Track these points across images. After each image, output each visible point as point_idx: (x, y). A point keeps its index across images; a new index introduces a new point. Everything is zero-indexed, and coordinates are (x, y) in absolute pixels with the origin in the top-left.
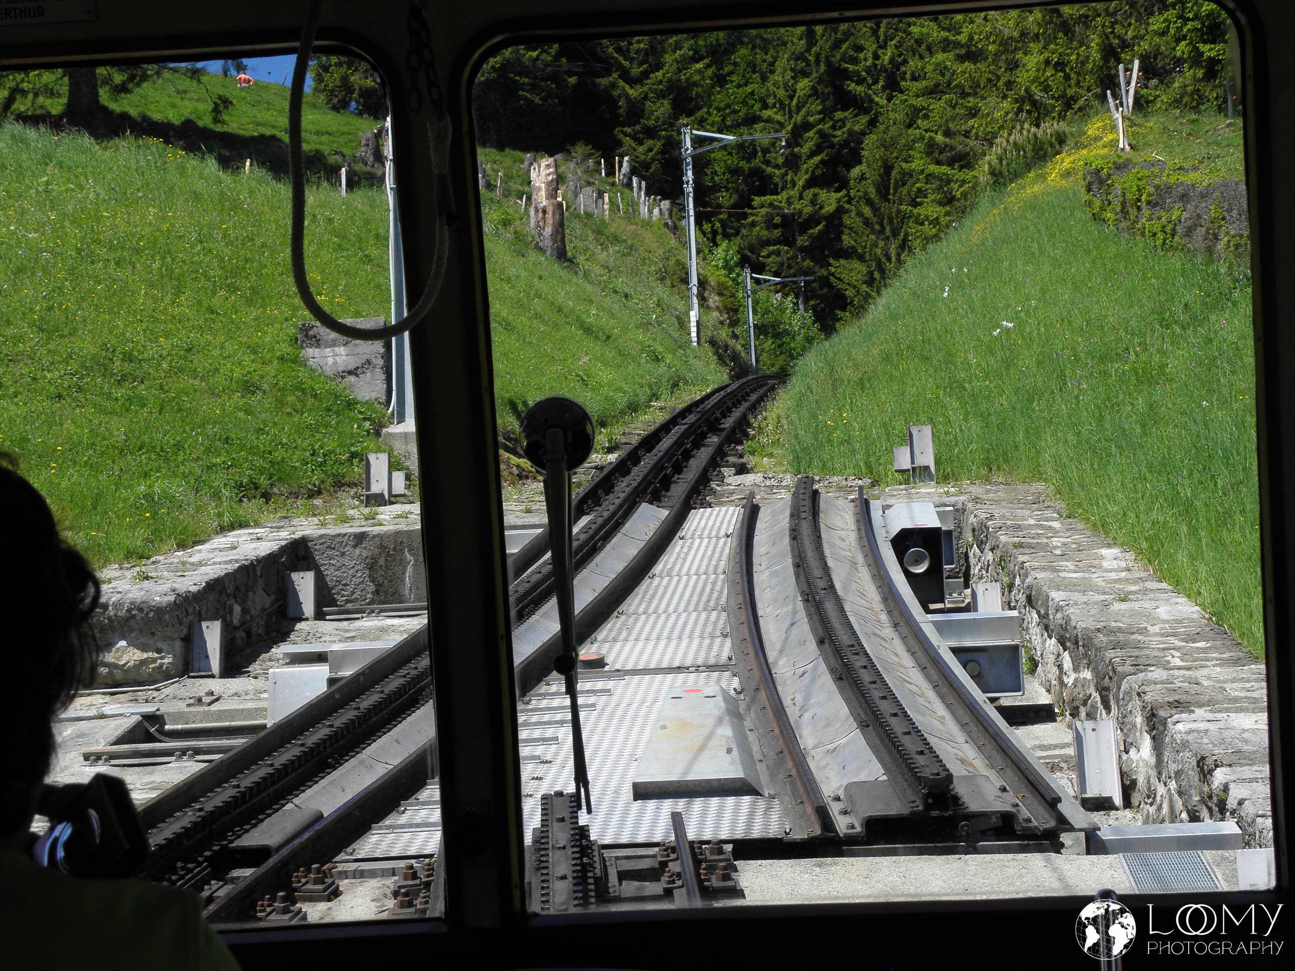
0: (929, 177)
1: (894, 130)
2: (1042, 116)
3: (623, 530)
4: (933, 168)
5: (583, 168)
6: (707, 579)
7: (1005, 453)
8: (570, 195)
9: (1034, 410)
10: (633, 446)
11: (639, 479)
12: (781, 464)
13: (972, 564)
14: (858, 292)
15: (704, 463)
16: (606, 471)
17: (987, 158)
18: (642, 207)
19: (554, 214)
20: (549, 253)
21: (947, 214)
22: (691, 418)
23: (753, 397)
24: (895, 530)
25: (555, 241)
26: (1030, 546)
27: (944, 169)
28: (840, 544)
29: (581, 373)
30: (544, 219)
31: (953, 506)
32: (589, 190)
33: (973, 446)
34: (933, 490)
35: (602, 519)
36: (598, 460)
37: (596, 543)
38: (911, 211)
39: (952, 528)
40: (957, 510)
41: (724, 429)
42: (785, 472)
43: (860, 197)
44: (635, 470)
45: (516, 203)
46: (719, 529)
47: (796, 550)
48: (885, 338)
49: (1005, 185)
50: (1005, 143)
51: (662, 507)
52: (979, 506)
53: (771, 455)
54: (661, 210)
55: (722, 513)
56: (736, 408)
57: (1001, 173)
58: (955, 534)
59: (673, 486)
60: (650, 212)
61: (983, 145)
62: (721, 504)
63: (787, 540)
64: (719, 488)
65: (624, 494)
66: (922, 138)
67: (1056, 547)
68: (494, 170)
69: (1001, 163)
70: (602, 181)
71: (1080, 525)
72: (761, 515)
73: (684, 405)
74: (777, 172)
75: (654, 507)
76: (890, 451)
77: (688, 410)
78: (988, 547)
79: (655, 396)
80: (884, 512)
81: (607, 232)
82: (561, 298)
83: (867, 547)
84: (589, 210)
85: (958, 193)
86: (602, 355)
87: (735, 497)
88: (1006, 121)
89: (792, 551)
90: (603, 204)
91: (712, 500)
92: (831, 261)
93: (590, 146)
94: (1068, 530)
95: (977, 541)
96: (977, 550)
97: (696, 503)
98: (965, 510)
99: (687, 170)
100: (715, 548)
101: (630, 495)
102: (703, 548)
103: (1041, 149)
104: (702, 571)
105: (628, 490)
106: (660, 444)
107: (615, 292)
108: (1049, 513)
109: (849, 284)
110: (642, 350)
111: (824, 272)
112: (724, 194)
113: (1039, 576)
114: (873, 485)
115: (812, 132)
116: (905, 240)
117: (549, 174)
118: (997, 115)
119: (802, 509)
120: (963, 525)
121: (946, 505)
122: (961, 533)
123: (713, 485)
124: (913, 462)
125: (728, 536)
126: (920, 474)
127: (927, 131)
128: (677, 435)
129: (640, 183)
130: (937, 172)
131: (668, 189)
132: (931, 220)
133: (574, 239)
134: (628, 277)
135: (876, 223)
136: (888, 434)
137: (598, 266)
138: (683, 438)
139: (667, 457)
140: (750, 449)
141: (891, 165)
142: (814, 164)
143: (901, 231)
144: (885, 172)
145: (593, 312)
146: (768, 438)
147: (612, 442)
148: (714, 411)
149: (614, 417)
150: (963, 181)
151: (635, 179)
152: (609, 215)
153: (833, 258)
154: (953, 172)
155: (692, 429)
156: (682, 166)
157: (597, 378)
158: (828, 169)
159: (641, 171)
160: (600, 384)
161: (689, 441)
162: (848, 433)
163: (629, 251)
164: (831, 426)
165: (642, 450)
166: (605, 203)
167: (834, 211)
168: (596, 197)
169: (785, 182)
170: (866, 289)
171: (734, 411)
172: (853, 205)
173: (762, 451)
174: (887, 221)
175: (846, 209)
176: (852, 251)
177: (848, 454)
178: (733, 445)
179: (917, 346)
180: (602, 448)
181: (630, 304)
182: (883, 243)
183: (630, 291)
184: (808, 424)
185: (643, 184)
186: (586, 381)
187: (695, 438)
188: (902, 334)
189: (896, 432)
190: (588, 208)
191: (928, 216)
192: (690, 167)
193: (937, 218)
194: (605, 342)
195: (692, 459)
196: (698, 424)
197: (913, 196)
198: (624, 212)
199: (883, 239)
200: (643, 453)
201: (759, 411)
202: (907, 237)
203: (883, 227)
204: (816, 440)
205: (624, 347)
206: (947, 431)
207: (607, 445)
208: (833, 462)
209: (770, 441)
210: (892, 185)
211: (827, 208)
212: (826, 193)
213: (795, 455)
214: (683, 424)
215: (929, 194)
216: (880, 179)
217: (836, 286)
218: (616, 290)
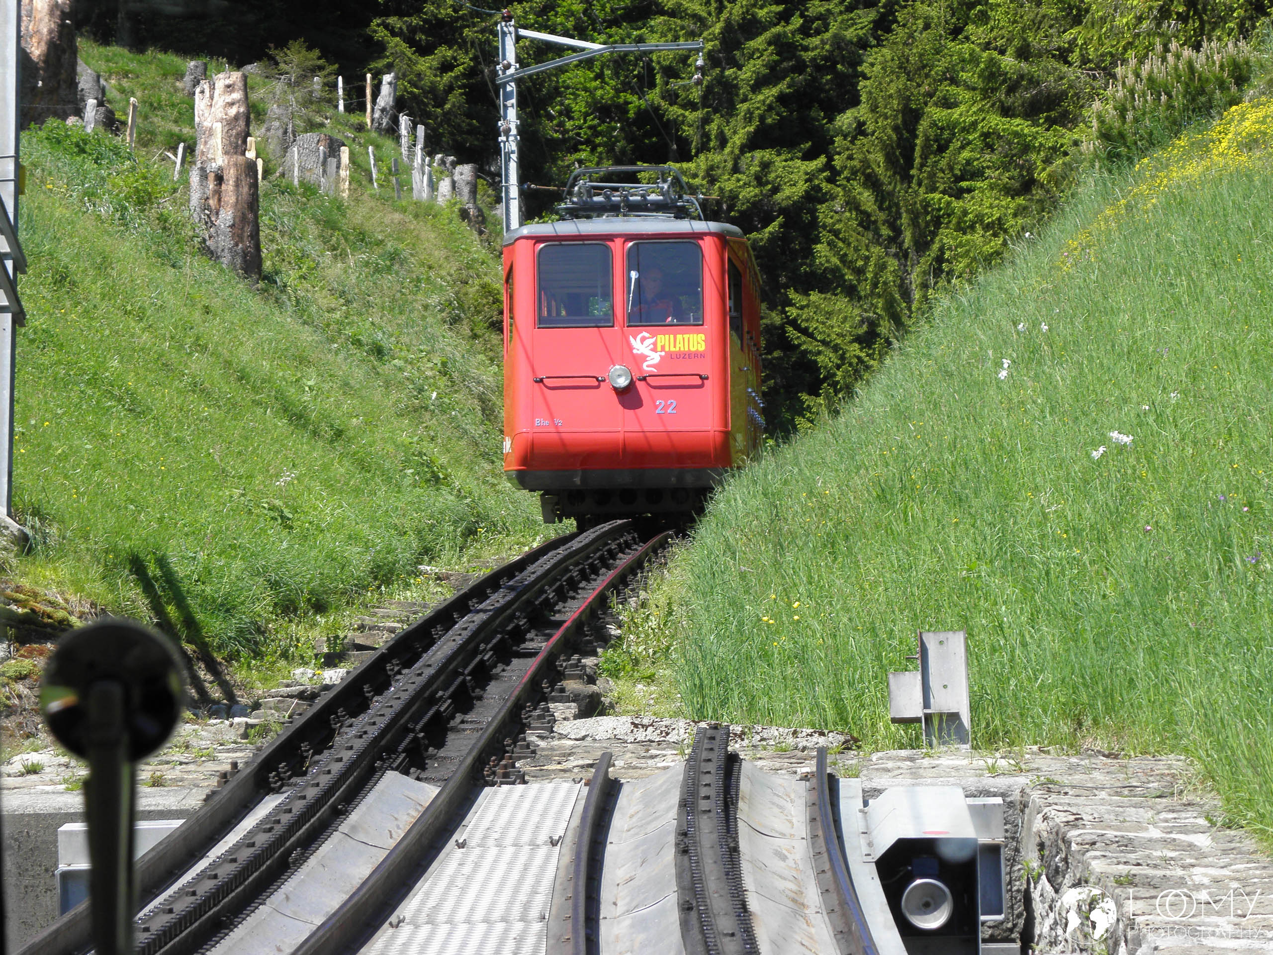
0: (989, 140)
1: (924, 41)
2: (1207, 27)
3: (344, 827)
4: (995, 121)
5: (300, 94)
6: (506, 931)
7: (1109, 694)
8: (273, 146)
9: (1167, 611)
10: (378, 653)
11: (382, 723)
12: (667, 696)
13: (1037, 914)
14: (842, 358)
15: (516, 693)
16: (319, 703)
17: (1097, 105)
18: (416, 176)
19: (237, 185)
20: (225, 260)
21: (1019, 212)
22: (497, 599)
23: (624, 560)
24: (884, 843)
25: (238, 238)
26: (1150, 883)
27: (1019, 124)
28: (777, 865)
29: (278, 503)
30: (218, 193)
31: (1003, 795)
32: (310, 138)
33: (1047, 677)
34: (965, 762)
35: (303, 802)
36: (305, 680)
37: (288, 852)
38: (949, 204)
39: (999, 840)
40: (1011, 805)
41: (559, 624)
42: (678, 714)
43: (854, 172)
44: (378, 703)
45: (164, 159)
46: (538, 827)
47: (687, 876)
48: (882, 455)
49: (1130, 160)
50: (1131, 80)
51: (427, 780)
52: (1053, 798)
53: (650, 679)
54: (454, 184)
55: (546, 796)
56: (588, 580)
57: (1122, 135)
58: (1005, 853)
59: (451, 737)
60: (433, 186)
61: (1094, 78)
62: (544, 775)
63: (669, 854)
64: (542, 744)
65: (350, 753)
66: (974, 60)
67: (1198, 887)
68: (122, 91)
69: (1123, 117)
70: (337, 120)
71: (1249, 844)
72: (623, 800)
73: (485, 572)
74: (692, 116)
75: (409, 780)
76: (882, 681)
77: (493, 582)
78: (1068, 880)
79: (428, 553)
80: (866, 804)
81: (343, 223)
82: (245, 356)
83: (829, 874)
84: (311, 177)
85: (1044, 175)
86: (325, 467)
87: (573, 762)
88: (1138, 35)
89: (679, 876)
90: (338, 167)
91: (527, 768)
92: (792, 294)
93: (317, 52)
94: (1225, 852)
95: (1048, 867)
96: (1048, 888)
97: (494, 773)
98: (1025, 806)
99: (506, 107)
100: (526, 868)
101: (361, 756)
102: (502, 867)
103: (1202, 92)
104: (497, 914)
105: (359, 744)
106: (430, 652)
107: (358, 343)
108: (1189, 817)
109: (824, 342)
110: (406, 463)
111: (776, 318)
112: (583, 155)
113: (1162, 943)
114: (846, 747)
115: (760, 39)
116: (940, 259)
117: (232, 104)
118: (1121, 21)
119: (704, 791)
120: (1023, 834)
121: (988, 794)
122: (1017, 850)
123: (532, 737)
124: (927, 705)
125: (554, 843)
126: (940, 729)
127: (987, 46)
128: (466, 634)
129: (414, 128)
130: (1004, 130)
131: (470, 142)
132: (988, 224)
133: (277, 235)
134: (384, 315)
135: (885, 222)
136: (878, 646)
137: (324, 292)
138: (477, 640)
139: (442, 678)
140: (611, 666)
141: (916, 110)
142: (764, 101)
143: (932, 241)
144: (904, 122)
145: (309, 383)
146: (647, 644)
147: (335, 643)
148: (543, 586)
149: (343, 593)
150: (1054, 149)
151: (404, 121)
152: (350, 189)
153: (796, 291)
154: (1034, 130)
155: (497, 622)
156: (498, 96)
157: (312, 515)
158: (792, 113)
159: (417, 103)
160: (318, 526)
161: (490, 646)
162: (801, 641)
163: (388, 263)
164: (768, 626)
165: (395, 662)
166: (343, 165)
167: (802, 197)
168: (325, 153)
169: (706, 136)
170: (858, 353)
171: (583, 589)
172: (838, 186)
173: (633, 670)
174: (905, 219)
175: (826, 193)
176: (834, 276)
177: (801, 682)
178: (576, 657)
179: (943, 474)
180: (316, 655)
181: (386, 369)
182: (896, 263)
183: (387, 343)
184: (723, 620)
185: (421, 129)
186: (289, 519)
187: (501, 641)
188: (914, 449)
189: (895, 642)
190: (308, 174)
191: (983, 216)
192: (514, 101)
193: (999, 219)
194: (332, 442)
195: (493, 683)
196: (509, 611)
197: (954, 175)
198: (381, 186)
199: (896, 255)
200: (396, 669)
201: (632, 590)
202: (943, 253)
203: (897, 231)
204: (738, 653)
205: (370, 453)
206: (996, 644)
207: (326, 650)
208: (770, 698)
209: (651, 651)
210: (918, 148)
211: (787, 191)
212: (786, 161)
213: (697, 682)
214: (478, 612)
215: (988, 172)
216: (894, 137)
217: (800, 345)
218: (359, 341)
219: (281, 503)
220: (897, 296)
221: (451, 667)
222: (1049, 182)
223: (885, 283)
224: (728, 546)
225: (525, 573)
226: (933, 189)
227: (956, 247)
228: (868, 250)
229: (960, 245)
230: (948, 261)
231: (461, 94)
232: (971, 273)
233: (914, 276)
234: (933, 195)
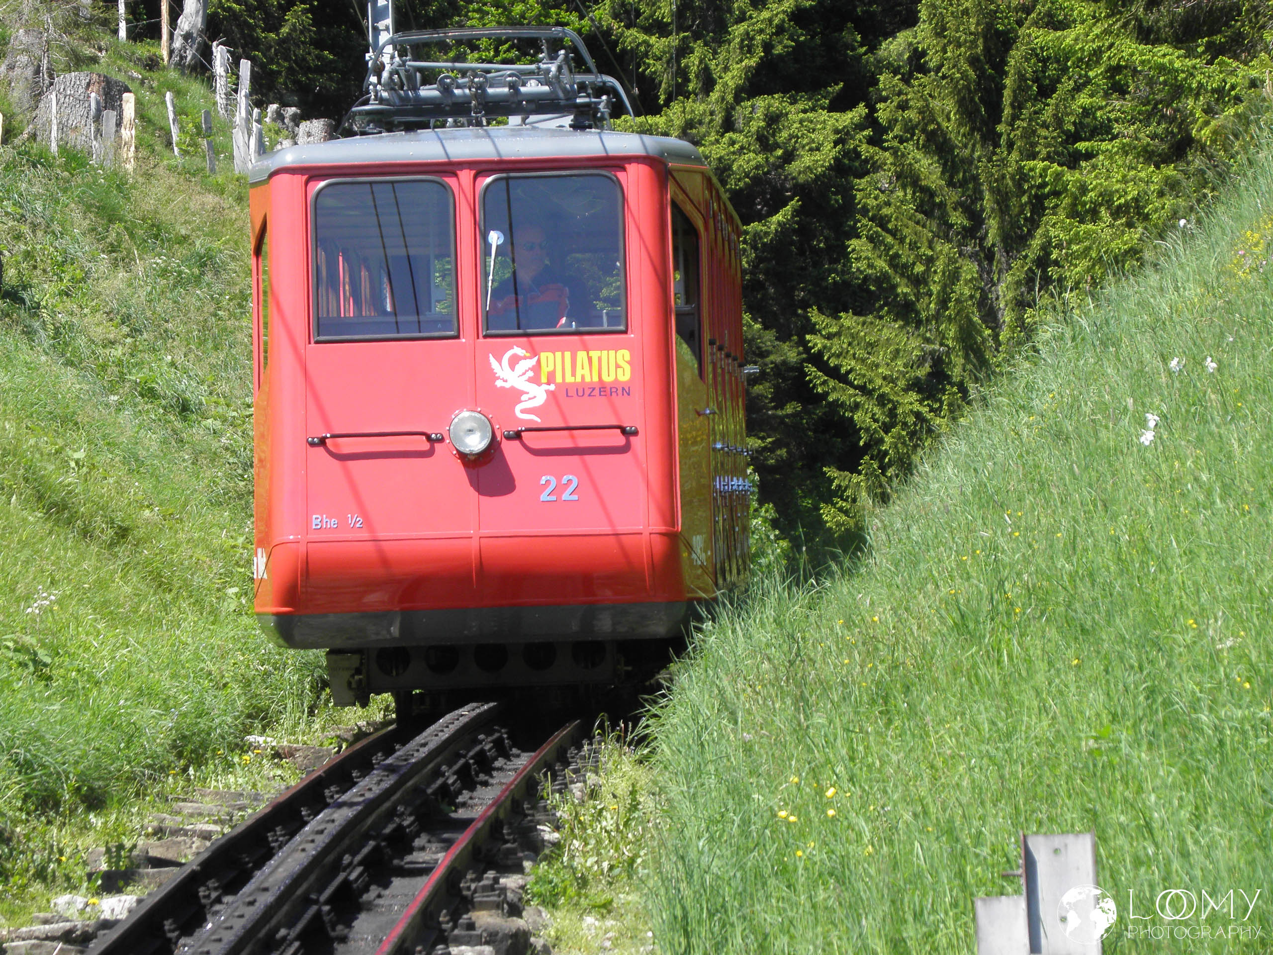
0: (1119, 77)
4: (1129, 49)
8: (18, 93)
10: (187, 870)
14: (892, 414)
16: (97, 948)
18: (238, 136)
21: (1172, 186)
22: (369, 786)
29: (29, 640)
32: (76, 79)
36: (72, 913)
38: (1058, 176)
41: (464, 824)
43: (910, 129)
48: (961, 564)
53: (605, 908)
56: (508, 757)
70: (116, 53)
74: (660, 44)
76: (966, 911)
79: (261, 717)
81: (126, 210)
84: (77, 140)
85: (1206, 132)
86: (102, 584)
90: (119, 124)
92: (815, 316)
99: (376, 31)
106: (266, 869)
107: (150, 394)
109: (865, 391)
111: (790, 354)
116: (1043, 262)
124: (1034, 947)
128: (322, 840)
129: (236, 63)
130: (1142, 62)
131: (320, 83)
132: (1120, 207)
133: (25, 229)
134: (190, 350)
135: (957, 205)
136: (959, 857)
137: (98, 315)
138: (338, 849)
139: (285, 908)
140: (544, 889)
141: (1005, 33)
142: (770, 20)
143: (1030, 235)
144: (987, 49)
145: (76, 456)
146: (599, 854)
147: (119, 857)
148: (439, 766)
149: (130, 779)
150: (1220, 92)
151: (220, 53)
152: (136, 158)
153: (820, 310)
154: (1189, 63)
155: (370, 821)
156: (365, 15)
157: (83, 660)
158: (813, 37)
159: (238, 26)
160: (90, 676)
161: (358, 858)
162: (839, 849)
163: (196, 271)
164: (788, 824)
165: (212, 883)
166: (126, 120)
167: (830, 168)
168: (98, 103)
169: (683, 73)
170: (917, 407)
171: (500, 769)
172: (886, 149)
173: (579, 895)
174: (988, 202)
175: (866, 161)
176: (879, 287)
177: (840, 913)
178: (491, 874)
179: (1056, 591)
180: (90, 876)
181: (196, 433)
182: (976, 268)
183: (197, 394)
184: (718, 817)
185: (245, 66)
186: (45, 665)
187: (376, 849)
188: (1010, 553)
189: (985, 851)
190: (72, 136)
191: (1111, 194)
192: (389, 22)
193: (1136, 200)
194: (112, 545)
195: (363, 916)
196: (387, 805)
197: (1067, 133)
198: (185, 153)
199: (973, 256)
200: (214, 895)
201: (576, 771)
202: (1048, 254)
203: (976, 219)
204: (742, 868)
205: (171, 564)
206: (1141, 853)
207: (104, 867)
208: (792, 937)
209: (605, 865)
210: (1007, 93)
211: (806, 160)
212: (805, 111)
213: (679, 913)
214: (340, 805)
215: (1117, 128)
216: (972, 74)
217: (826, 394)
218: (151, 390)
219: (34, 641)
220: (976, 319)
221: (299, 892)
222: (1214, 142)
223: (958, 301)
224: (724, 703)
225: (413, 744)
226: (1033, 156)
227: (1070, 242)
228: (930, 247)
229: (1076, 239)
230: (1056, 263)
231: (305, 11)
232: (1094, 284)
233: (1001, 288)
234: (1032, 163)
